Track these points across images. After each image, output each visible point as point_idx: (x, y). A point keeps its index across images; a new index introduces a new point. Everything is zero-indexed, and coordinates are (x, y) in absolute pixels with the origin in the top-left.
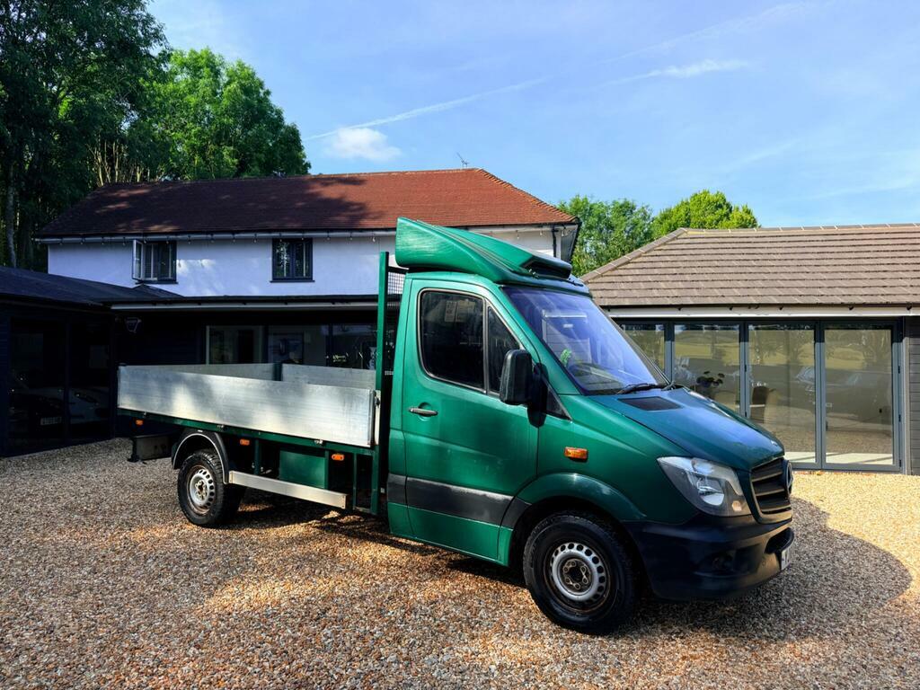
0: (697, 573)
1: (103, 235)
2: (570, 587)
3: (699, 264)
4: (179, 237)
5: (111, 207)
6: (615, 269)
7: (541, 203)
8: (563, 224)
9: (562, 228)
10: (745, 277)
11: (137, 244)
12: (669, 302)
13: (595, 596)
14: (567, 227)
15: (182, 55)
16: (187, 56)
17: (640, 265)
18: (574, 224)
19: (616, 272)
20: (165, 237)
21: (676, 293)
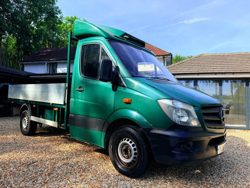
0: (173, 152)
1: (38, 61)
2: (124, 157)
3: (207, 62)
4: (58, 61)
5: (41, 54)
6: (179, 64)
7: (160, 50)
8: (166, 55)
9: (166, 56)
10: (222, 65)
11: (47, 63)
12: (195, 72)
13: (133, 161)
14: (168, 56)
15: (69, 18)
16: (70, 18)
17: (187, 63)
18: (170, 55)
19: (179, 65)
20: (54, 61)
21: (198, 70)
